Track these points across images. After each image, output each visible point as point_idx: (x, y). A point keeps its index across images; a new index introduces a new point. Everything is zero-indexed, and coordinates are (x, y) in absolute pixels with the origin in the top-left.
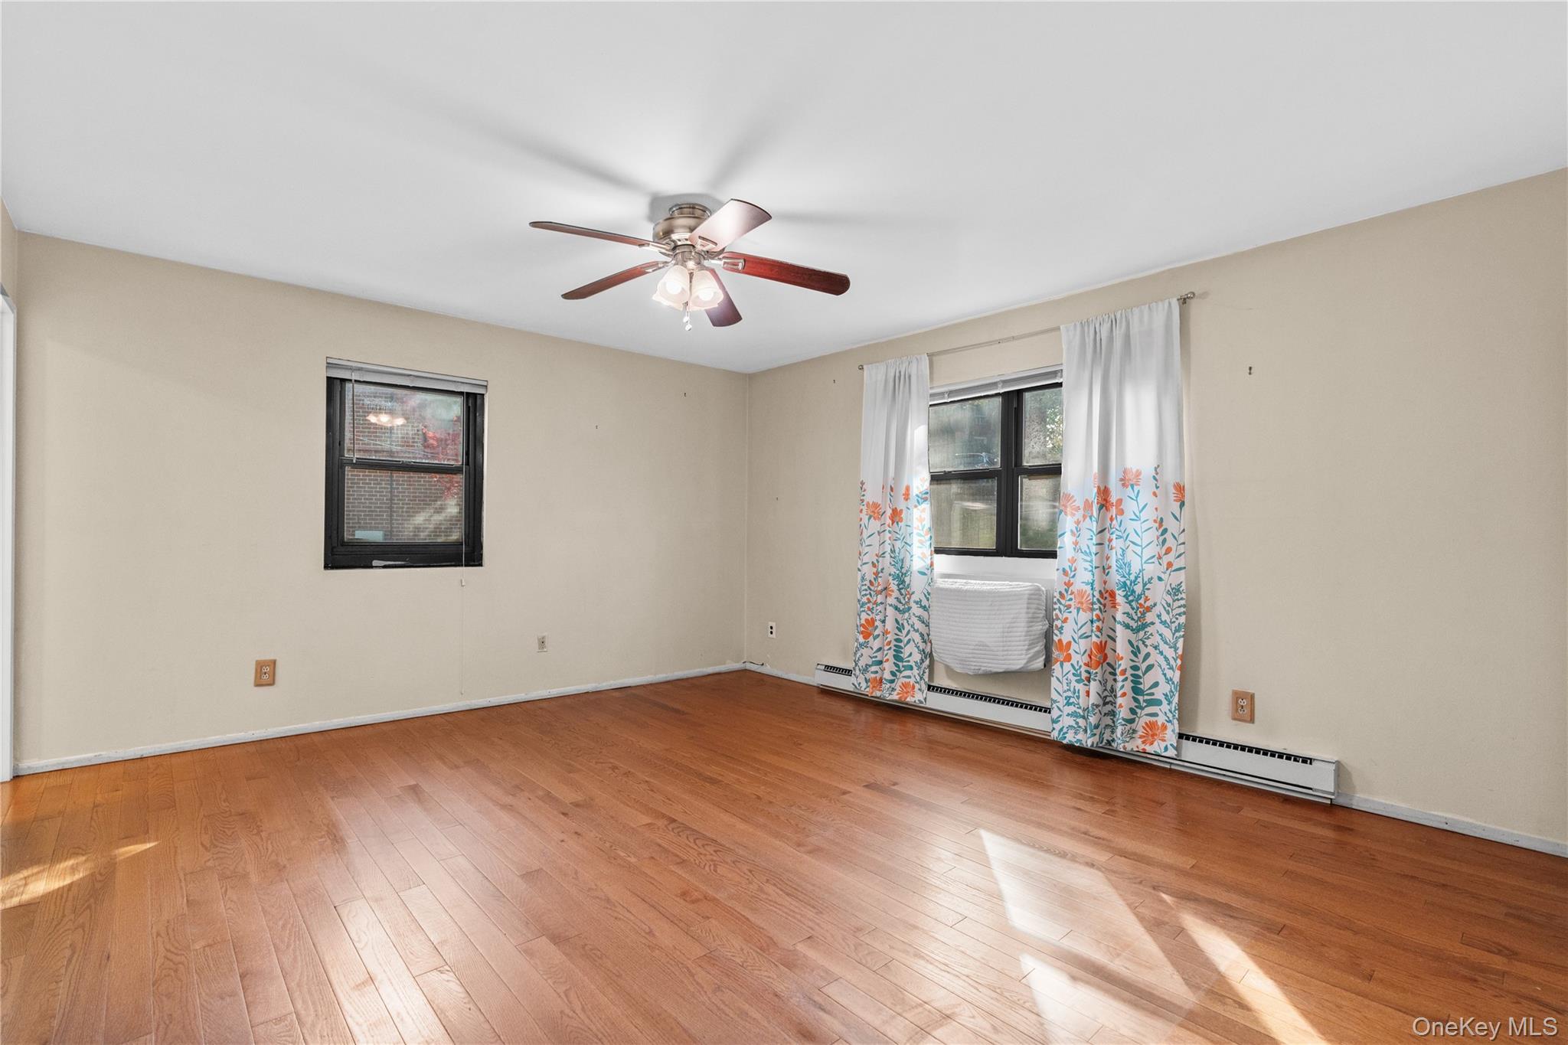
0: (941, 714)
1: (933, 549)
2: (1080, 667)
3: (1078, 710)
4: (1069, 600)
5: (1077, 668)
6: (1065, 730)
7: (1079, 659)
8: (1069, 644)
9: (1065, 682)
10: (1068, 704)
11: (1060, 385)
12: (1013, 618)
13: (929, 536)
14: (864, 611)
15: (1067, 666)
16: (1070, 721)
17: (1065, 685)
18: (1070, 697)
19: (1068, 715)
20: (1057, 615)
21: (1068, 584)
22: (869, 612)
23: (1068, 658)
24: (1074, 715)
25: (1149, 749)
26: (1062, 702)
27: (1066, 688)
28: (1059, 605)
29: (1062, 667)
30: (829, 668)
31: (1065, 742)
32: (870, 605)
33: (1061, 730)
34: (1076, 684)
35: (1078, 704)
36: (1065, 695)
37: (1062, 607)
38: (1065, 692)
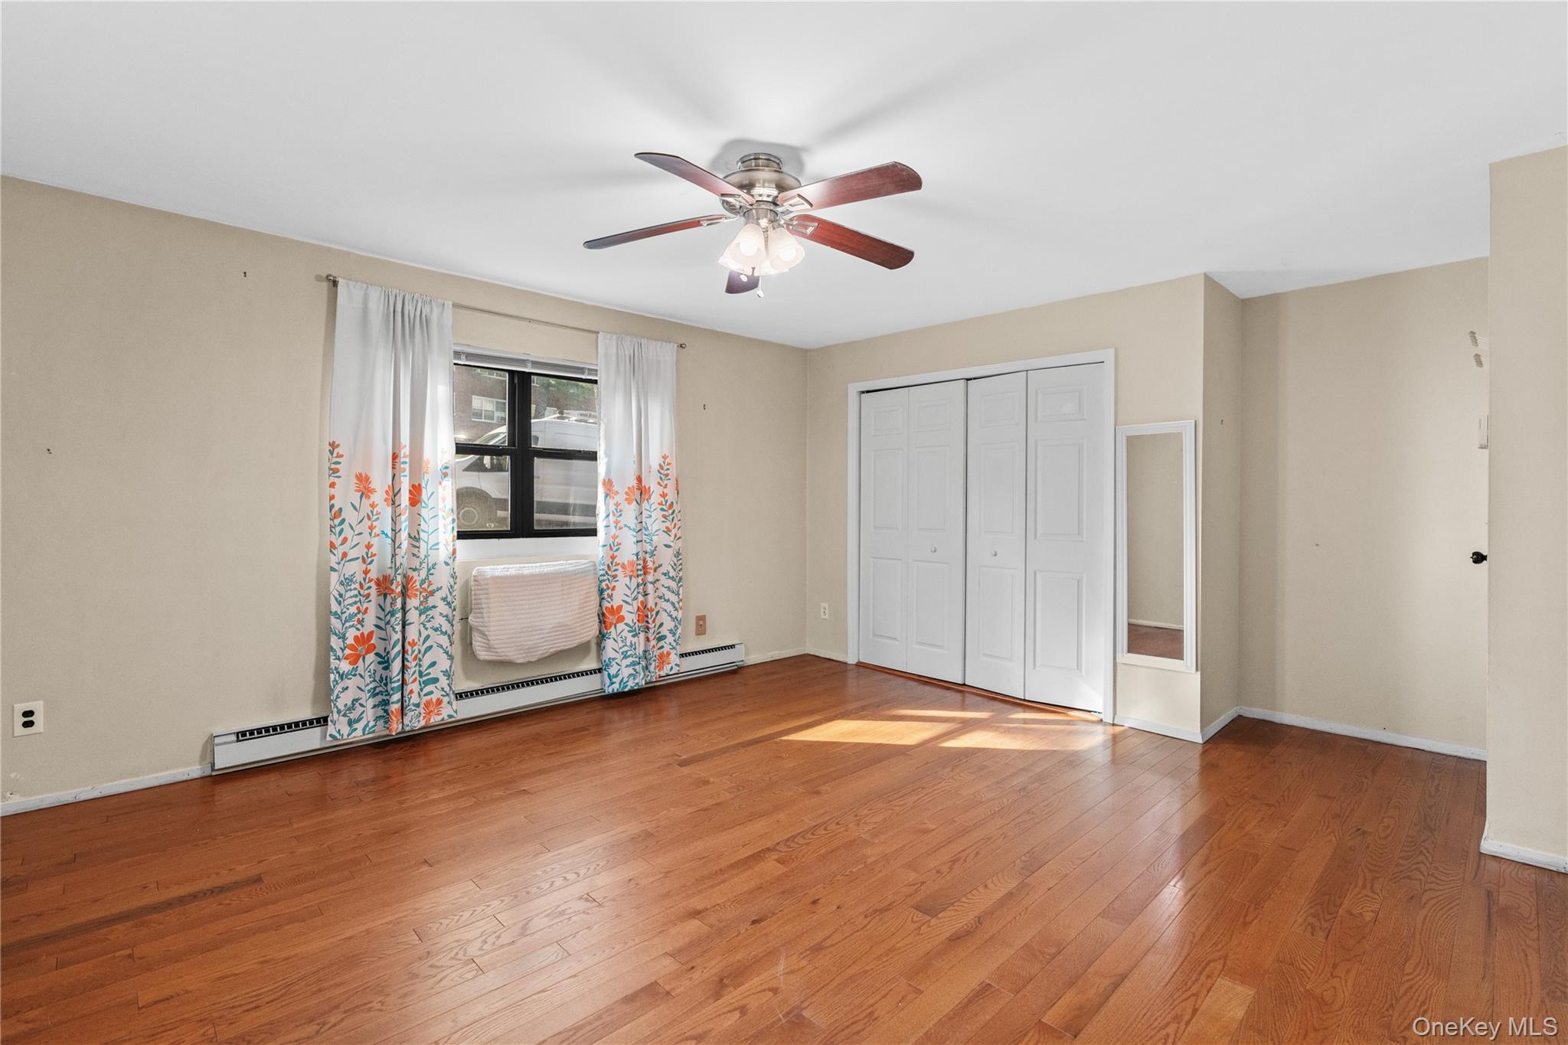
0: (502, 715)
1: (456, 534)
2: (635, 623)
3: (635, 660)
4: (614, 571)
5: (632, 625)
6: (625, 680)
7: (630, 618)
8: (620, 607)
9: (619, 640)
10: (625, 657)
11: (595, 382)
12: (586, 593)
13: (451, 519)
14: (353, 626)
15: (621, 626)
16: (630, 670)
17: (620, 642)
18: (627, 652)
19: (627, 666)
20: (607, 585)
21: (613, 557)
22: (359, 626)
23: (621, 619)
24: (633, 664)
25: (663, 673)
26: (619, 656)
27: (621, 645)
28: (607, 576)
29: (616, 629)
30: (242, 736)
31: (626, 690)
32: (360, 616)
33: (622, 681)
34: (632, 638)
35: (635, 654)
36: (621, 651)
37: (610, 577)
38: (621, 648)
